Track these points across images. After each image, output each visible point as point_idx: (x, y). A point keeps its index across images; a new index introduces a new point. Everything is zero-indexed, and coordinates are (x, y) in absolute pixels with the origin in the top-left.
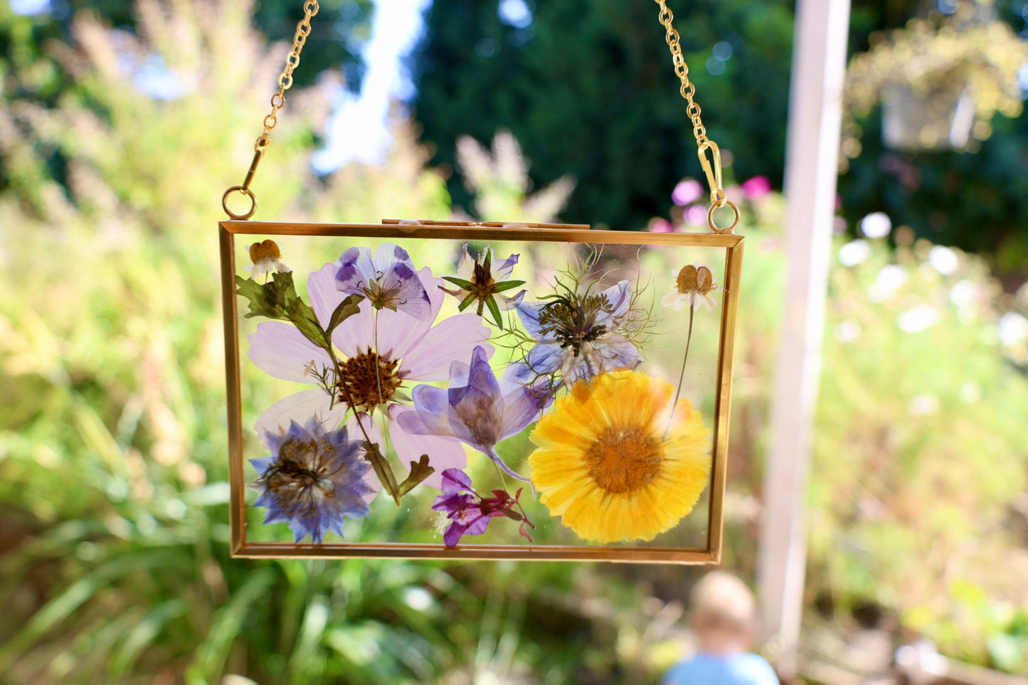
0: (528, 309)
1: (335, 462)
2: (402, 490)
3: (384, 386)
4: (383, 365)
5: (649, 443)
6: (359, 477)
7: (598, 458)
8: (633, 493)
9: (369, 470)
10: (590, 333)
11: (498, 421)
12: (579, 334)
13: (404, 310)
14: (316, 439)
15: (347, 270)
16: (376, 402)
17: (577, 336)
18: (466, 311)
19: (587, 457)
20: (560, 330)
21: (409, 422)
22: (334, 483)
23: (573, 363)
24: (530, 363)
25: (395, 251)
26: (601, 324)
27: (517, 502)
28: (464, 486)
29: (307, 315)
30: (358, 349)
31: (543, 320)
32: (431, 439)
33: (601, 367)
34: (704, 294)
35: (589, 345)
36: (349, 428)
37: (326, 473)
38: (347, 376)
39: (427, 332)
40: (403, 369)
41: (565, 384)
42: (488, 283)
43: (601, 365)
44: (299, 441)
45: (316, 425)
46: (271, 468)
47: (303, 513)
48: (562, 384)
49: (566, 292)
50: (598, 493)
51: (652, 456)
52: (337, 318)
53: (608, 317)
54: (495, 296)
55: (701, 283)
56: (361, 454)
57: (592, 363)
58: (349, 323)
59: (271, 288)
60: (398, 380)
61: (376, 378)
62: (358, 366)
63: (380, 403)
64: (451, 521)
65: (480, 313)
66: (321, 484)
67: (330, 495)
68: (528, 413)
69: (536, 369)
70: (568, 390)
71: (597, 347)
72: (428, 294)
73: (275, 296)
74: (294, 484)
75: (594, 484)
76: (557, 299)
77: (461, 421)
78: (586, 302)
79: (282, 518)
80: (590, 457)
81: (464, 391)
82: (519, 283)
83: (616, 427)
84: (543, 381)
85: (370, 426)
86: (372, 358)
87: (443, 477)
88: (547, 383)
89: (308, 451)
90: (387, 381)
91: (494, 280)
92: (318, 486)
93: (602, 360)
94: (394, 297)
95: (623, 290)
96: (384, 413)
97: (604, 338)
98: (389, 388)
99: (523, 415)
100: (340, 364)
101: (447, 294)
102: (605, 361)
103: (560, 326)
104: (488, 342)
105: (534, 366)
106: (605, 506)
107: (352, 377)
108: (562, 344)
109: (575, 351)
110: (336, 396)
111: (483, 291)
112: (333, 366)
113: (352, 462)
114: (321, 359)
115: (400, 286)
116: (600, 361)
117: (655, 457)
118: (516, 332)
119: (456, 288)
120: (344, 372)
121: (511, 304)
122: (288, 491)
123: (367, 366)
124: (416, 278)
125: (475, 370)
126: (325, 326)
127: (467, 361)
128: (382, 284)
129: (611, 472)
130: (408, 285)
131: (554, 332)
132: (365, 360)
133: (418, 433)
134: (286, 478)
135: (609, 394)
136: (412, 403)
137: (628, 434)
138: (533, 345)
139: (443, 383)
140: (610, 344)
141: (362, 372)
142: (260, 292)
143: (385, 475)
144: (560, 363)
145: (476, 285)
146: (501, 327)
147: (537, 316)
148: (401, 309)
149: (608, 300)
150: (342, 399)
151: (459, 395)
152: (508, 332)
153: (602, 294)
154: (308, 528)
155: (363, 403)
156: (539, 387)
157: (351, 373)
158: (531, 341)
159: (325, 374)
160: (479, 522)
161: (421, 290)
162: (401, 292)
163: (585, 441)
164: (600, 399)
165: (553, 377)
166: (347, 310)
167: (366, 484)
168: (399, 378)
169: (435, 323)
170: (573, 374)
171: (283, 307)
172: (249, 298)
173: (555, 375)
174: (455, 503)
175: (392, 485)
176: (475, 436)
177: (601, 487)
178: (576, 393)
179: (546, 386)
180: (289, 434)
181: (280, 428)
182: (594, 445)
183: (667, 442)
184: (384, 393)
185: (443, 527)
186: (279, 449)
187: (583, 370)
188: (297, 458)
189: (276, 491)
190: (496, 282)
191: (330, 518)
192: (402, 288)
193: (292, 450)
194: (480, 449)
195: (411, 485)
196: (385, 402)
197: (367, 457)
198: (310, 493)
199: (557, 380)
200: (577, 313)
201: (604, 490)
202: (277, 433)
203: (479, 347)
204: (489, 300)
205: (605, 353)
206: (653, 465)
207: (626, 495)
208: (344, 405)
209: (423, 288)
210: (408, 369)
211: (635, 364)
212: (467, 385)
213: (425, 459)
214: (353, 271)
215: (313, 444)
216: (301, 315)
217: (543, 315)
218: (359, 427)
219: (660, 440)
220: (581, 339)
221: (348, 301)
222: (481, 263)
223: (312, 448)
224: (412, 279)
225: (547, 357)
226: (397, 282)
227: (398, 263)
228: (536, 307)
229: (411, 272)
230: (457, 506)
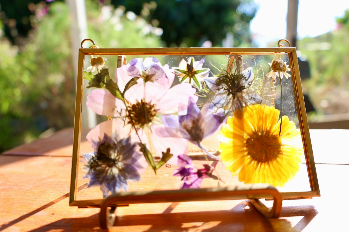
0: (211, 80)
1: (125, 154)
2: (158, 166)
3: (148, 116)
4: (148, 106)
5: (273, 137)
6: (136, 161)
7: (251, 146)
8: (270, 162)
10: (239, 89)
11: (202, 130)
12: (234, 89)
14: (116, 142)
15: (132, 68)
16: (145, 123)
21: (161, 132)
23: (233, 102)
24: (214, 103)
25: (153, 60)
26: (243, 85)
27: (214, 170)
28: (188, 163)
29: (114, 86)
30: (137, 101)
31: (218, 84)
32: (171, 139)
33: (246, 103)
34: (284, 72)
35: (239, 94)
37: (120, 160)
38: (132, 112)
40: (157, 108)
42: (192, 71)
44: (108, 144)
45: (116, 135)
46: (93, 158)
47: (108, 181)
49: (226, 73)
50: (254, 163)
51: (275, 143)
52: (127, 88)
53: (245, 82)
54: (196, 75)
55: (282, 67)
56: (138, 148)
57: (242, 102)
58: (132, 89)
59: (99, 76)
60: (155, 113)
61: (145, 112)
62: (136, 107)
64: (183, 182)
65: (190, 82)
67: (122, 171)
68: (215, 126)
69: (218, 106)
71: (243, 95)
72: (167, 76)
73: (101, 79)
74: (104, 166)
75: (251, 158)
76: (223, 76)
77: (185, 131)
78: (235, 76)
79: (97, 184)
80: (247, 146)
81: (185, 117)
83: (257, 131)
84: (221, 111)
86: (143, 104)
87: (178, 159)
88: (223, 112)
89: (112, 149)
90: (150, 113)
91: (195, 70)
92: (116, 166)
94: (152, 77)
95: (250, 72)
96: (148, 128)
97: (245, 91)
98: (150, 117)
100: (129, 107)
102: (247, 101)
103: (225, 87)
105: (216, 104)
106: (258, 169)
107: (134, 113)
108: (227, 94)
109: (233, 96)
110: (126, 121)
111: (191, 74)
112: (125, 108)
113: (133, 152)
114: (121, 105)
115: (155, 73)
116: (245, 101)
117: (277, 143)
119: (179, 73)
120: (130, 110)
121: (203, 79)
122: (101, 169)
123: (141, 107)
124: (162, 70)
125: (189, 108)
127: (186, 104)
128: (147, 72)
129: (258, 152)
130: (159, 72)
131: (223, 89)
132: (140, 105)
133: (165, 137)
134: (100, 163)
135: (251, 116)
137: (263, 134)
140: (248, 94)
141: (138, 110)
142: (93, 77)
143: (149, 159)
145: (188, 72)
147: (215, 83)
148: (156, 82)
149: (244, 76)
150: (129, 123)
151: (183, 119)
153: (241, 73)
155: (139, 124)
156: (219, 114)
159: (121, 112)
160: (197, 182)
162: (155, 75)
164: (248, 118)
166: (132, 83)
167: (140, 164)
170: (234, 107)
171: (104, 83)
172: (89, 80)
175: (153, 164)
176: (192, 137)
177: (255, 160)
178: (236, 115)
180: (103, 140)
181: (99, 138)
182: (248, 139)
184: (149, 119)
186: (98, 148)
187: (238, 105)
188: (106, 152)
189: (95, 170)
193: (104, 148)
194: (194, 144)
195: (162, 164)
196: (149, 123)
197: (140, 150)
200: (232, 81)
201: (256, 162)
202: (97, 140)
203: (191, 97)
204: (194, 77)
206: (277, 148)
207: (267, 163)
208: (130, 125)
209: (165, 73)
210: (159, 108)
211: (260, 102)
212: (186, 114)
213: (168, 150)
214: (135, 68)
215: (114, 145)
216: (111, 86)
217: (217, 82)
218: (137, 136)
219: (278, 136)
220: (235, 92)
221: (132, 80)
222: (189, 63)
223: (114, 147)
224: (160, 70)
225: (221, 100)
226: (154, 71)
227: (154, 64)
228: (214, 80)
229: (160, 67)
230: (185, 174)
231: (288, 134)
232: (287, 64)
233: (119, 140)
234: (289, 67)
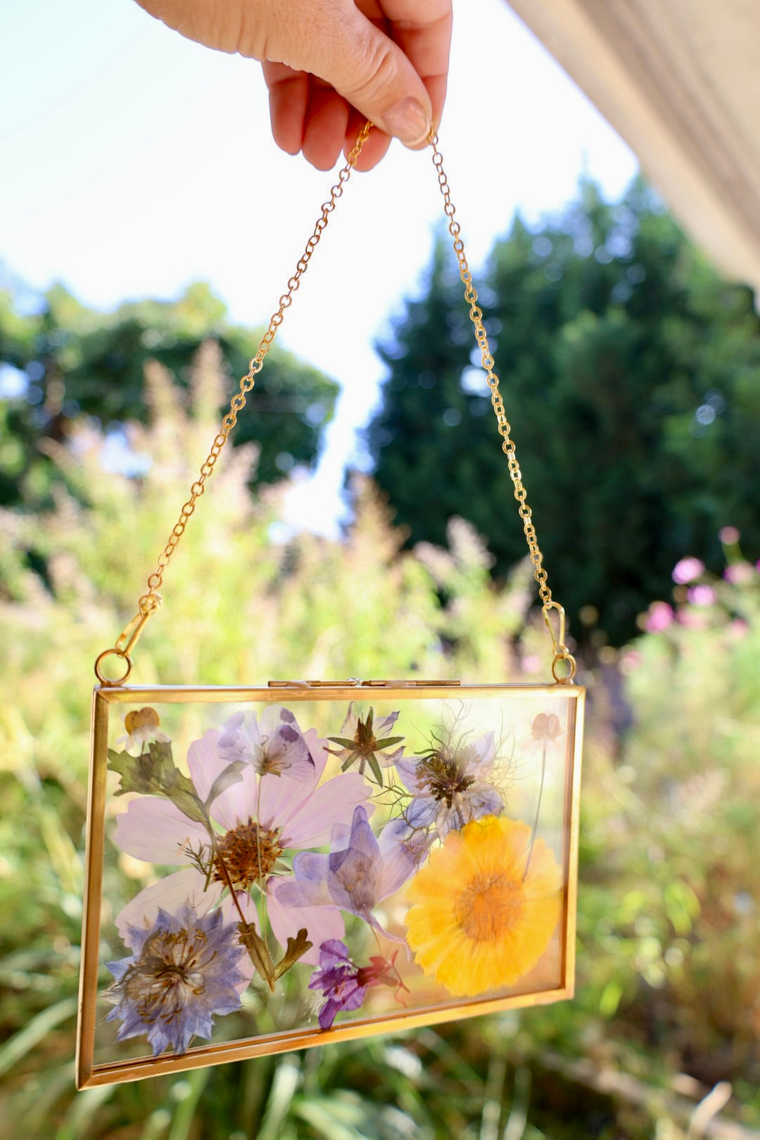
0: (406, 765)
1: (207, 952)
2: (277, 973)
3: (263, 858)
4: (262, 835)
5: (511, 886)
6: (232, 965)
7: (468, 908)
9: (244, 954)
10: (461, 785)
11: (377, 883)
12: (452, 785)
13: (288, 775)
14: (186, 928)
15: (230, 735)
16: (255, 877)
17: (450, 788)
18: (348, 771)
19: (459, 908)
20: (435, 782)
21: (287, 895)
22: (203, 977)
23: (446, 815)
24: (408, 818)
25: (282, 714)
26: (471, 775)
27: (393, 967)
28: (341, 958)
29: (185, 787)
30: (238, 820)
31: (419, 775)
32: (310, 911)
33: (470, 816)
34: (554, 739)
35: (460, 796)
36: (223, 910)
37: (196, 966)
38: (225, 852)
39: (312, 794)
40: (284, 838)
42: (370, 741)
43: (471, 814)
44: (167, 933)
45: (188, 911)
46: (131, 970)
47: (166, 1019)
48: (437, 835)
49: (440, 745)
50: (468, 945)
51: (514, 899)
52: (215, 790)
53: (477, 767)
54: (376, 754)
55: (551, 730)
56: (235, 940)
57: (463, 813)
58: (230, 792)
59: (147, 760)
60: (279, 850)
61: (256, 850)
62: (237, 839)
63: (259, 877)
64: (326, 999)
65: (361, 772)
66: (189, 981)
67: (199, 992)
68: (405, 870)
69: (416, 824)
70: (441, 842)
71: (467, 797)
72: (312, 755)
73: (151, 769)
74: (157, 985)
75: (465, 934)
76: (431, 753)
77: (341, 886)
78: (458, 755)
79: (141, 1029)
80: (461, 908)
81: (345, 854)
82: (399, 739)
83: (484, 875)
84: (419, 835)
85: (246, 904)
86: (253, 828)
87: (320, 951)
88: (423, 837)
89: (176, 943)
90: (267, 852)
91: (375, 738)
92: (186, 983)
93: (471, 809)
94: (278, 762)
95: (488, 741)
96: (261, 887)
97: (472, 788)
98: (268, 859)
99: (402, 872)
100: (218, 839)
101: (331, 755)
102: (474, 810)
103: (435, 779)
104: (368, 801)
105: (411, 821)
106: (475, 956)
107: (230, 852)
108: (436, 796)
109: (448, 802)
110: (212, 874)
111: (365, 750)
112: (210, 843)
113: (226, 948)
114: (198, 836)
116: (470, 811)
117: (518, 899)
118: (395, 788)
119: (339, 748)
120: (222, 848)
121: (390, 761)
123: (247, 837)
124: (302, 741)
125: (355, 831)
127: (348, 821)
128: (267, 748)
130: (293, 748)
131: (429, 786)
132: (245, 831)
133: (298, 905)
134: (148, 980)
136: (291, 874)
137: (493, 880)
138: (410, 800)
140: (478, 793)
141: (241, 846)
142: (133, 765)
143: (260, 958)
144: (435, 816)
145: (358, 744)
146: (381, 784)
147: (414, 771)
148: (285, 774)
149: (477, 751)
150: (218, 878)
151: (340, 860)
152: (387, 789)
153: (471, 745)
154: (170, 1036)
155: (241, 879)
156: (415, 842)
157: (229, 847)
158: (407, 796)
159: (201, 852)
160: (355, 995)
161: (307, 753)
162: (286, 756)
163: (457, 892)
165: (428, 830)
166: (229, 779)
167: (239, 971)
168: (280, 848)
169: (319, 786)
170: (446, 825)
171: (159, 781)
172: (121, 774)
173: (430, 828)
174: (332, 979)
175: (268, 969)
176: (354, 902)
177: (470, 939)
179: (422, 841)
180: (155, 926)
181: (145, 919)
182: (464, 895)
183: (527, 883)
184: (264, 866)
185: (318, 1008)
186: (142, 946)
187: (455, 821)
188: (163, 953)
189: (135, 998)
190: (377, 740)
191: (197, 1019)
192: (288, 751)
193: (157, 943)
194: (358, 913)
195: (287, 965)
196: (264, 876)
197: (242, 941)
198: (176, 993)
199: (431, 833)
200: (450, 765)
201: (473, 941)
202: (142, 927)
203: (361, 807)
204: (371, 758)
205: (474, 801)
207: (491, 942)
208: (220, 884)
209: (308, 750)
210: (288, 837)
211: (499, 810)
212: (347, 847)
213: (303, 934)
214: (238, 737)
215: (183, 934)
216: (179, 788)
217: (420, 770)
218: (235, 906)
219: (521, 882)
220: (453, 791)
221: (230, 769)
222: (364, 722)
223: (182, 939)
224: (298, 741)
225: (423, 812)
226: (282, 746)
227: (284, 726)
228: (413, 762)
229: (297, 734)
230: (334, 981)
233: (193, 921)
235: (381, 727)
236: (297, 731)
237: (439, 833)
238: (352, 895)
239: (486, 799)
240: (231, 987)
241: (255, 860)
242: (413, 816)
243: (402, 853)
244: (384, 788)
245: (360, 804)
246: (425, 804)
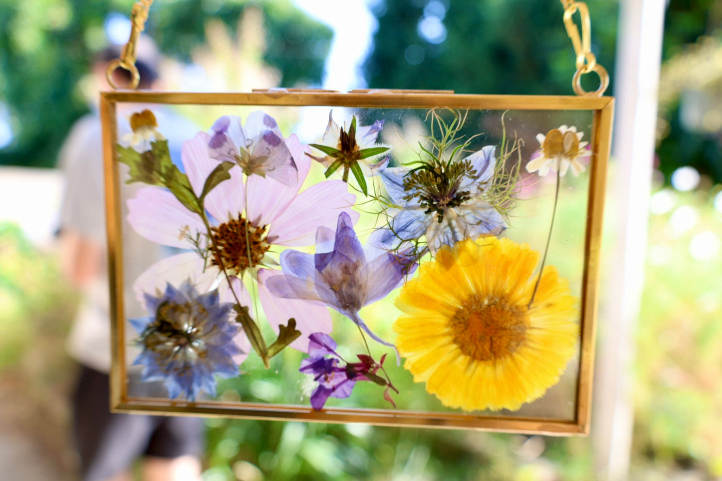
0: (392, 175)
1: (208, 324)
2: (271, 352)
3: (253, 251)
4: (253, 230)
5: (514, 310)
6: (229, 339)
7: (462, 325)
8: (498, 361)
9: (239, 331)
10: (454, 199)
11: (363, 287)
12: (444, 200)
13: (272, 177)
14: (190, 301)
15: (219, 138)
16: (246, 266)
17: (442, 202)
18: (331, 178)
19: (451, 323)
20: (425, 196)
21: (278, 287)
22: (207, 344)
23: (437, 229)
24: (394, 229)
25: (265, 120)
26: (465, 190)
27: (381, 367)
28: (330, 350)
29: (182, 181)
30: (230, 215)
31: (407, 186)
32: (298, 303)
33: (465, 233)
34: (572, 159)
35: (453, 211)
36: (220, 292)
37: (200, 334)
38: (219, 241)
39: (294, 198)
40: (272, 234)
41: (429, 250)
42: (353, 150)
43: (465, 231)
44: (174, 302)
45: (190, 287)
46: (148, 328)
47: (178, 372)
48: (426, 250)
49: (431, 158)
50: (463, 360)
51: (516, 324)
52: (209, 185)
53: (472, 183)
54: (360, 162)
55: (567, 147)
56: (232, 316)
57: (457, 230)
58: (220, 189)
59: (149, 156)
60: (267, 245)
61: (245, 243)
62: (228, 231)
63: (249, 267)
64: (317, 384)
65: (345, 179)
66: (195, 345)
67: (203, 356)
68: (392, 279)
69: (401, 234)
70: (431, 256)
71: (462, 214)
72: (295, 160)
73: (153, 163)
74: (170, 344)
75: (459, 351)
76: (420, 165)
77: (327, 287)
78: (450, 168)
79: (159, 376)
80: (454, 324)
81: (330, 256)
82: (385, 149)
83: (480, 295)
84: (407, 247)
85: (240, 289)
86: (242, 223)
87: (309, 340)
88: (411, 249)
89: (182, 312)
90: (256, 246)
91: (359, 147)
92: (192, 346)
93: (466, 226)
94: (263, 164)
95: (487, 156)
96: (252, 276)
97: (468, 204)
98: (258, 252)
99: (389, 280)
100: (213, 229)
101: (314, 161)
102: (469, 227)
103: (424, 192)
104: (353, 208)
105: (398, 232)
106: (469, 373)
107: (223, 242)
108: (426, 210)
109: (439, 217)
110: (209, 259)
111: (348, 158)
112: (205, 231)
113: (223, 324)
114: (196, 224)
115: (269, 154)
116: (465, 228)
117: (520, 325)
118: (381, 198)
119: (322, 154)
120: (216, 237)
121: (376, 170)
122: (164, 350)
123: (237, 230)
124: (284, 145)
125: (340, 236)
126: (198, 192)
127: (333, 226)
128: (251, 151)
129: (475, 340)
130: (276, 152)
131: (418, 198)
132: (236, 225)
133: (286, 296)
134: (162, 337)
135: (473, 260)
136: (279, 268)
137: (492, 302)
138: (397, 211)
139: (311, 249)
140: (474, 210)
141: (233, 237)
142: (138, 159)
143: (254, 337)
144: (424, 229)
145: (342, 152)
146: (366, 193)
147: (401, 182)
148: (270, 176)
149: (472, 166)
150: (214, 263)
151: (325, 261)
152: (373, 199)
153: (466, 160)
154: (183, 386)
155: (234, 267)
156: (403, 253)
157: (222, 238)
158: (395, 207)
159: (198, 239)
160: (344, 386)
161: (289, 157)
162: (269, 159)
163: (449, 307)
164: (464, 266)
165: (417, 243)
166: (219, 177)
167: (237, 345)
168: (268, 243)
169: (302, 190)
170: (437, 240)
171: (160, 173)
172: (130, 166)
173: (419, 241)
174: (322, 367)
175: (261, 347)
176: (341, 301)
177: (465, 355)
178: (441, 260)
179: (410, 253)
180: (165, 295)
181: (157, 290)
182: (458, 312)
183: (533, 310)
184: (254, 258)
185: (309, 389)
186: (156, 310)
187: (447, 236)
188: (173, 319)
189: (154, 350)
190: (361, 149)
191: (203, 377)
193: (167, 311)
194: (345, 314)
195: (279, 347)
196: (254, 266)
197: (238, 319)
198: (185, 354)
199: (421, 246)
200: (441, 179)
201: (468, 358)
202: (153, 294)
203: (345, 213)
204: (354, 167)
205: (470, 219)
206: (518, 333)
207: (490, 362)
208: (216, 268)
209: (290, 154)
210: (276, 235)
211: (500, 230)
212: (332, 250)
213: (292, 323)
214: (225, 139)
215: (187, 305)
216: (176, 181)
217: (408, 182)
218: (230, 290)
219: (526, 308)
220: (445, 205)
221: (219, 169)
222: (347, 130)
223: (186, 310)
224: (280, 145)
225: (410, 224)
226: (265, 149)
227: (267, 131)
228: (401, 174)
229: (279, 139)
230: (323, 370)
231: (549, 305)
232: (583, 140)
233: (195, 296)
234: (587, 147)
235: (365, 136)
236: (279, 136)
237: (430, 247)
238: (338, 295)
239: (483, 217)
240: (229, 356)
241: (245, 250)
242: (400, 227)
243: (390, 261)
244: (368, 196)
245: (344, 210)
246: (413, 216)
